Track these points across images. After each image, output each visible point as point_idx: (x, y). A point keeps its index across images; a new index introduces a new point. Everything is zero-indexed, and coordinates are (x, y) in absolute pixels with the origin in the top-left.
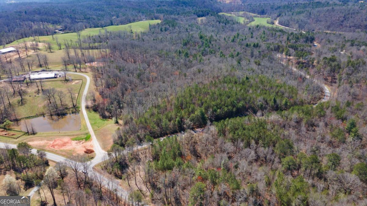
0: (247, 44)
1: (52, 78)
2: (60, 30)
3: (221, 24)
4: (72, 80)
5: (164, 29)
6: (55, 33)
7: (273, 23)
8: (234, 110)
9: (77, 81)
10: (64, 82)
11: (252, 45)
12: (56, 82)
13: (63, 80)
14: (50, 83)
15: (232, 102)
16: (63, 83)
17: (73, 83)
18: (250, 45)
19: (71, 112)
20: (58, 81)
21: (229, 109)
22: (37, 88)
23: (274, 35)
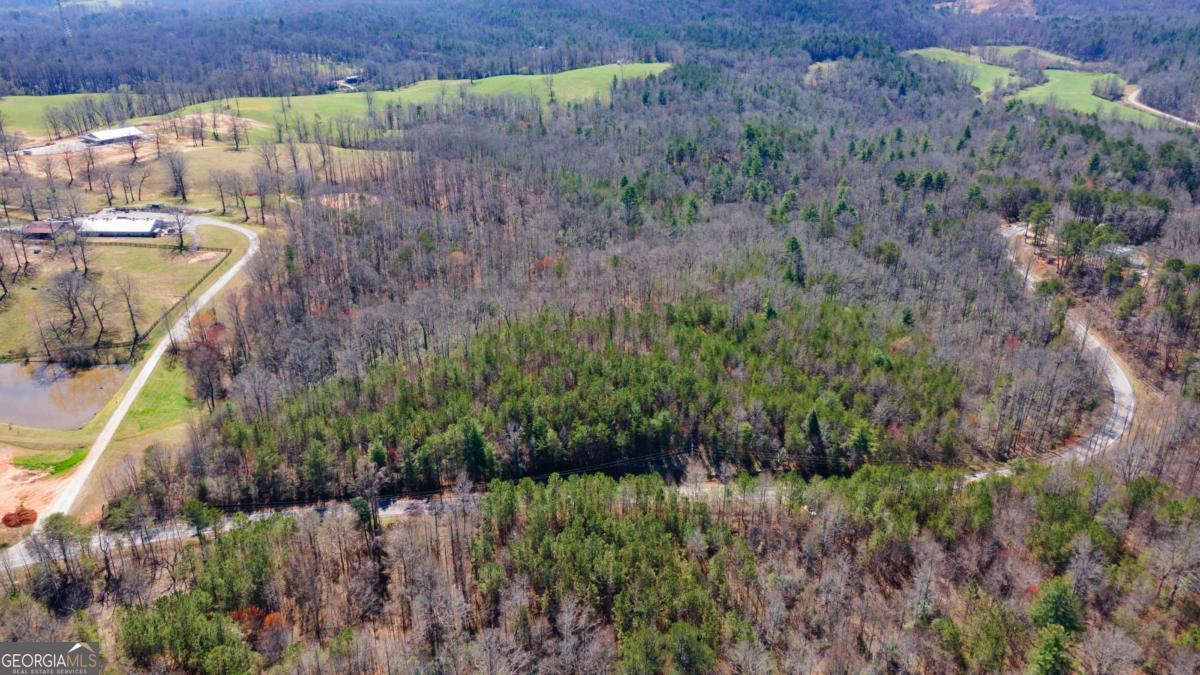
0: (902, 174)
1: (143, 235)
2: (350, 82)
3: (885, 90)
4: (198, 248)
5: (655, 96)
6: (333, 88)
7: (1116, 96)
8: (621, 439)
9: (209, 255)
10: (168, 251)
11: (919, 181)
12: (143, 249)
13: (170, 247)
14: (123, 251)
15: (622, 409)
16: (163, 255)
17: (194, 260)
18: (912, 178)
19: (111, 358)
20: (155, 246)
21: (592, 435)
22: (72, 266)
23: (1046, 146)
